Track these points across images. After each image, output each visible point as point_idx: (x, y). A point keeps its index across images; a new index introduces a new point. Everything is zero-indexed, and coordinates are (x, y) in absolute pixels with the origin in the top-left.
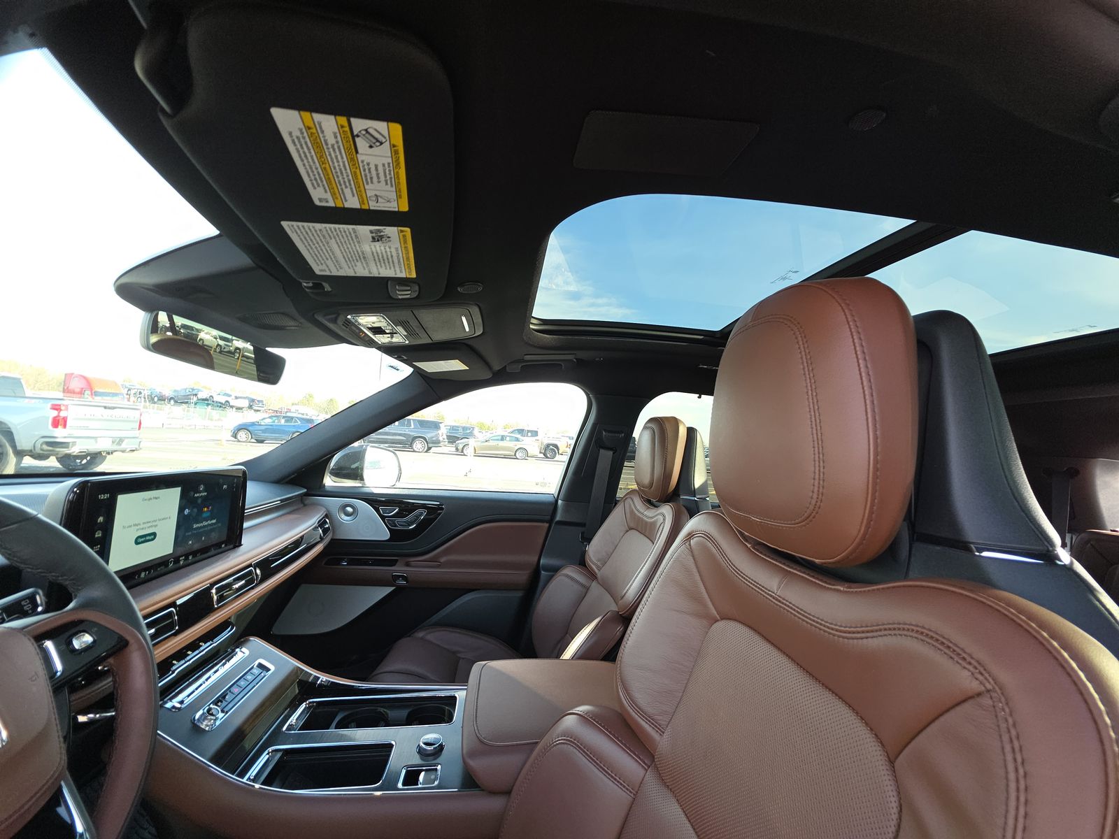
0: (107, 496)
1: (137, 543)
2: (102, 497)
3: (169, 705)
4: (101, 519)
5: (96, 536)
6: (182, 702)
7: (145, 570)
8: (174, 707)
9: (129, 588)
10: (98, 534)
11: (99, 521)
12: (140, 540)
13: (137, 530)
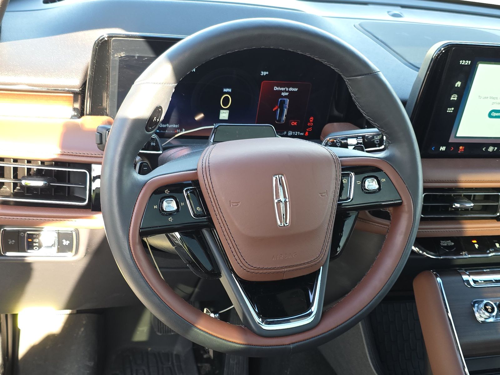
0: (468, 62)
1: (490, 116)
2: (462, 62)
3: (465, 277)
4: (458, 84)
5: (452, 99)
6: (475, 282)
7: (494, 145)
8: (468, 281)
9: (422, 157)
10: (454, 97)
11: (456, 86)
12: (494, 114)
13: (493, 103)
